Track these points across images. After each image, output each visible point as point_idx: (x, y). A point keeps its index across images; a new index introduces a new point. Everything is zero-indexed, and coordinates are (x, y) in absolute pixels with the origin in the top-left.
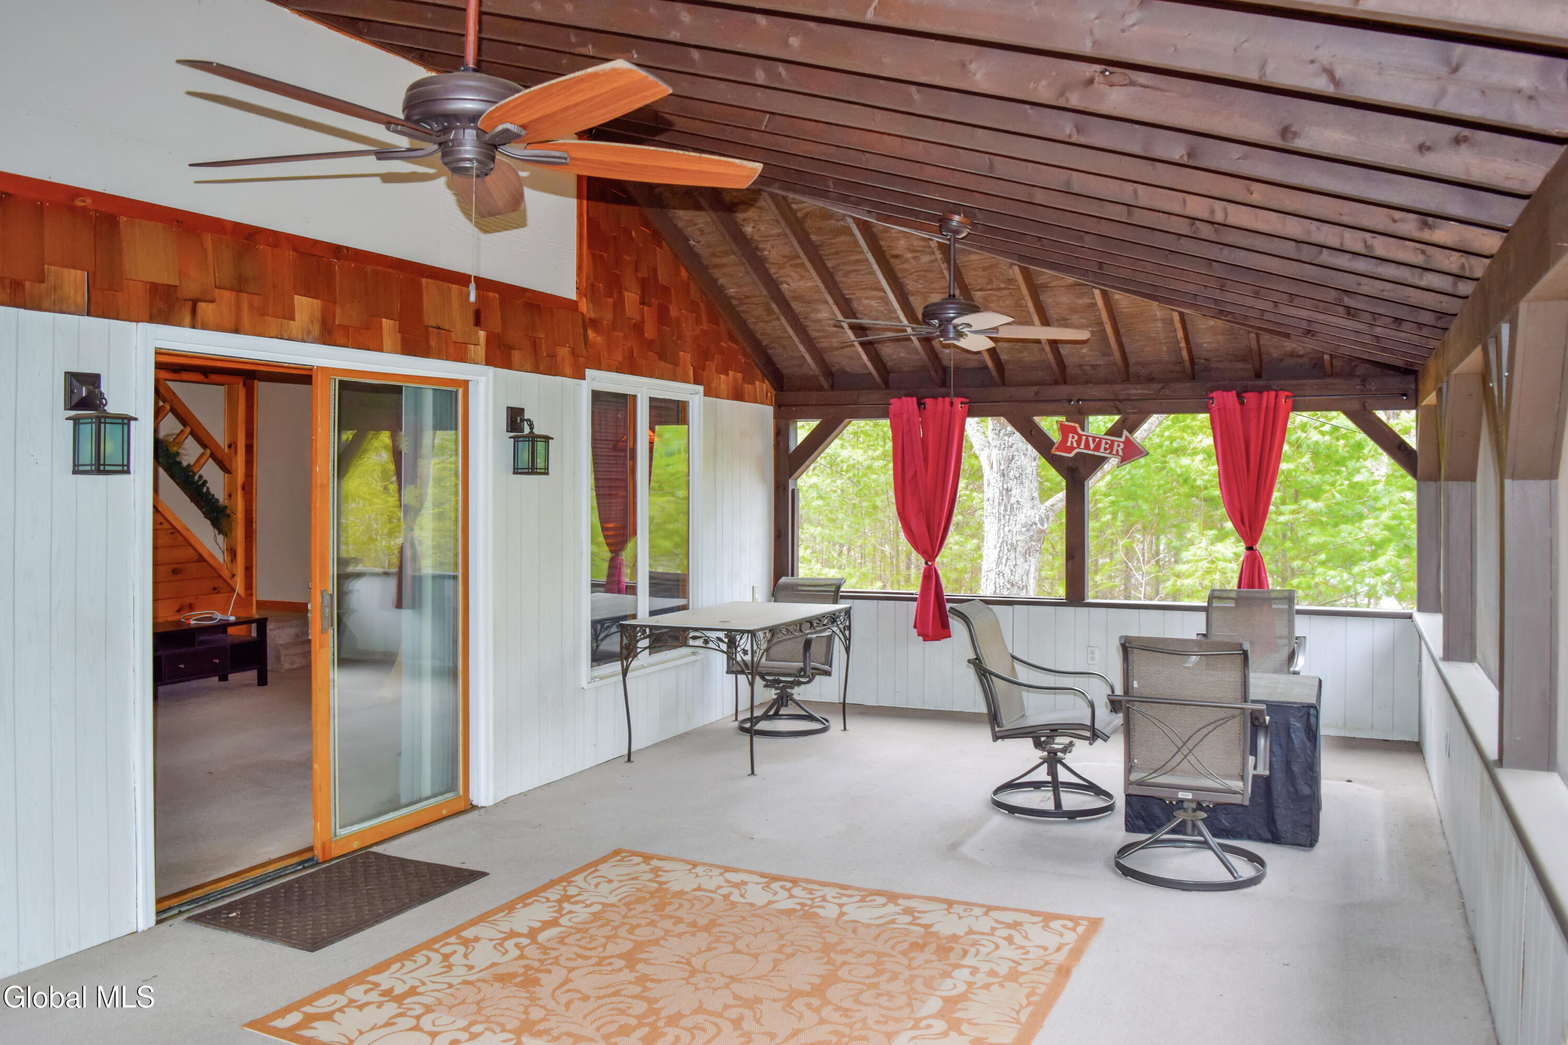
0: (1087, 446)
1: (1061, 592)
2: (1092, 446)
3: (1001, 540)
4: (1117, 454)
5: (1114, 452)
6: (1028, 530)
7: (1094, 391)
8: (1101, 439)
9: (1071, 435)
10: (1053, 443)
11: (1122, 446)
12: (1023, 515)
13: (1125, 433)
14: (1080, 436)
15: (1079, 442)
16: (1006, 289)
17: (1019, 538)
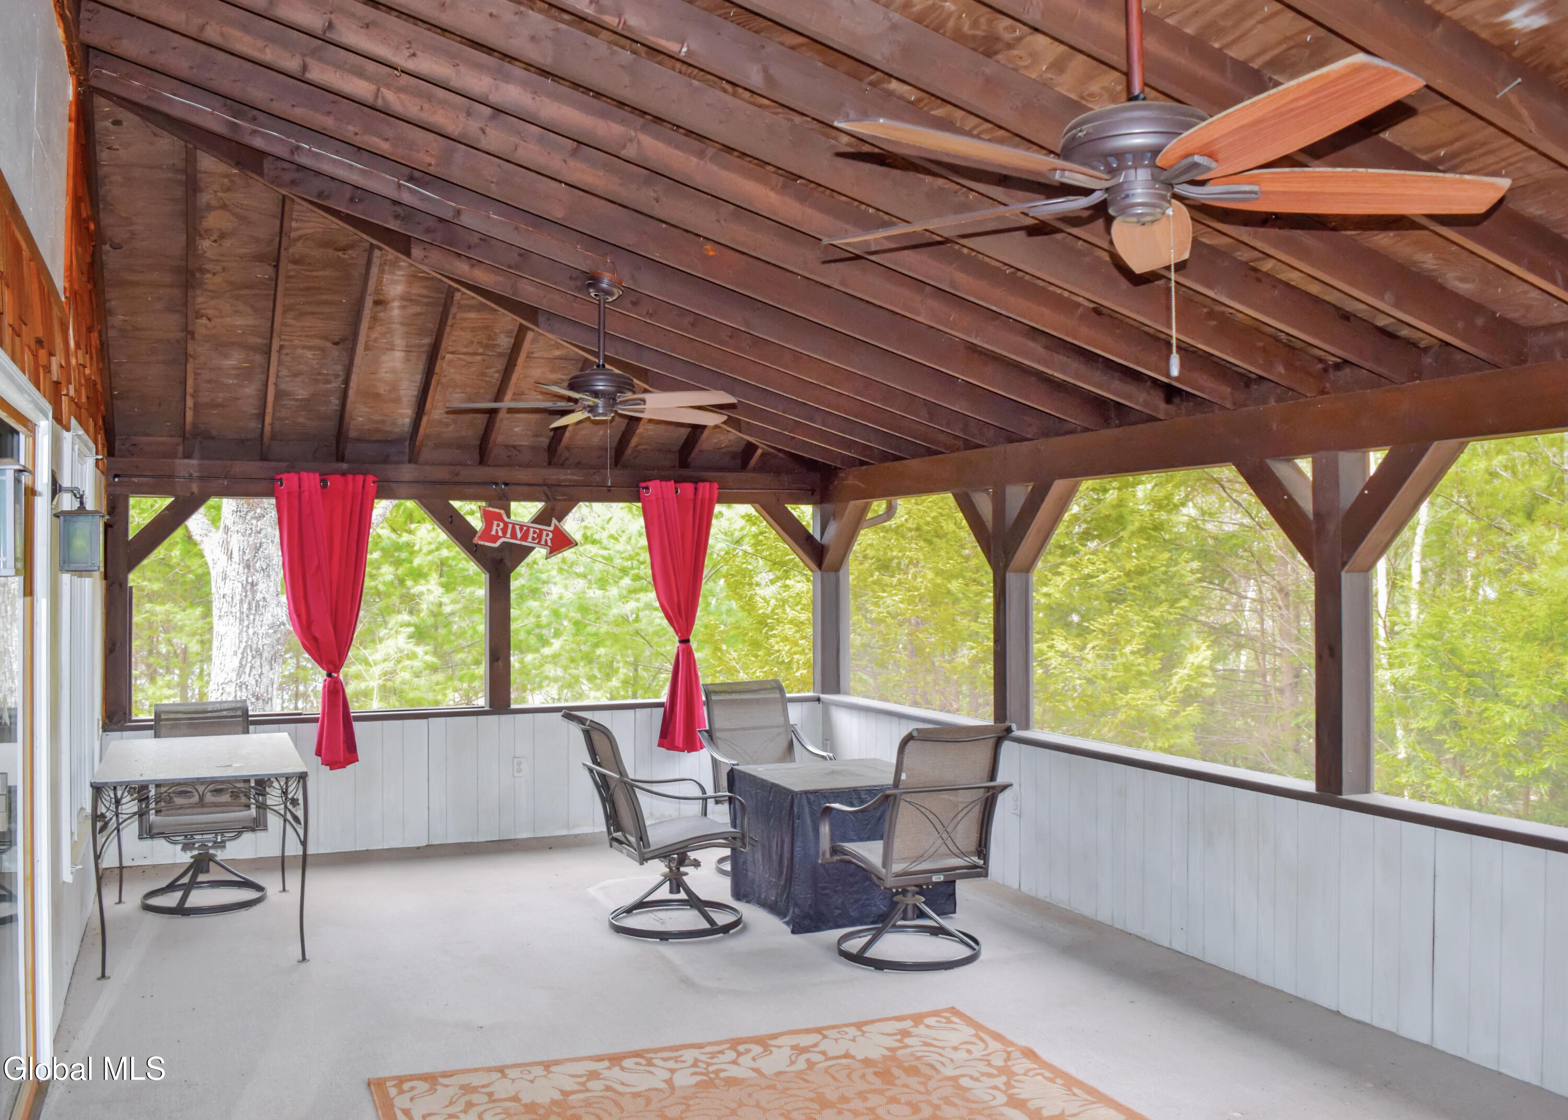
0: (514, 536)
1: (481, 701)
2: (519, 535)
3: (243, 645)
4: (546, 544)
5: (543, 542)
6: (275, 632)
7: (524, 475)
8: (529, 528)
9: (495, 523)
10: (476, 532)
11: (551, 535)
12: (270, 614)
13: (554, 521)
14: (506, 524)
15: (504, 531)
16: (481, 354)
17: (266, 642)
